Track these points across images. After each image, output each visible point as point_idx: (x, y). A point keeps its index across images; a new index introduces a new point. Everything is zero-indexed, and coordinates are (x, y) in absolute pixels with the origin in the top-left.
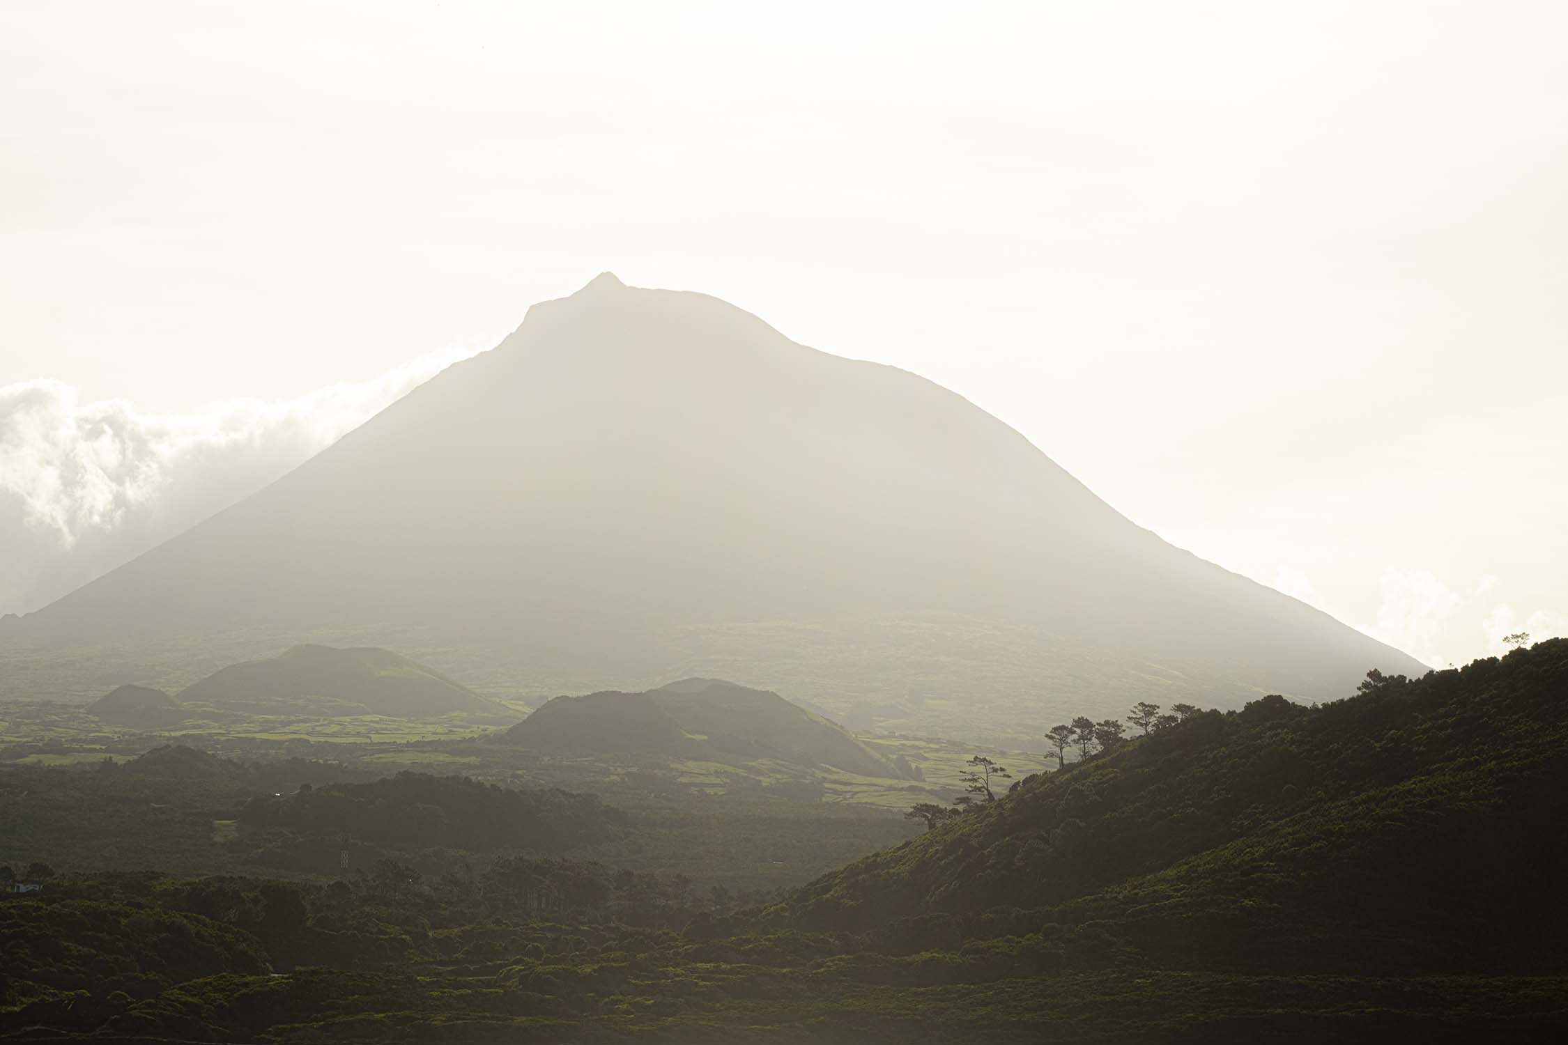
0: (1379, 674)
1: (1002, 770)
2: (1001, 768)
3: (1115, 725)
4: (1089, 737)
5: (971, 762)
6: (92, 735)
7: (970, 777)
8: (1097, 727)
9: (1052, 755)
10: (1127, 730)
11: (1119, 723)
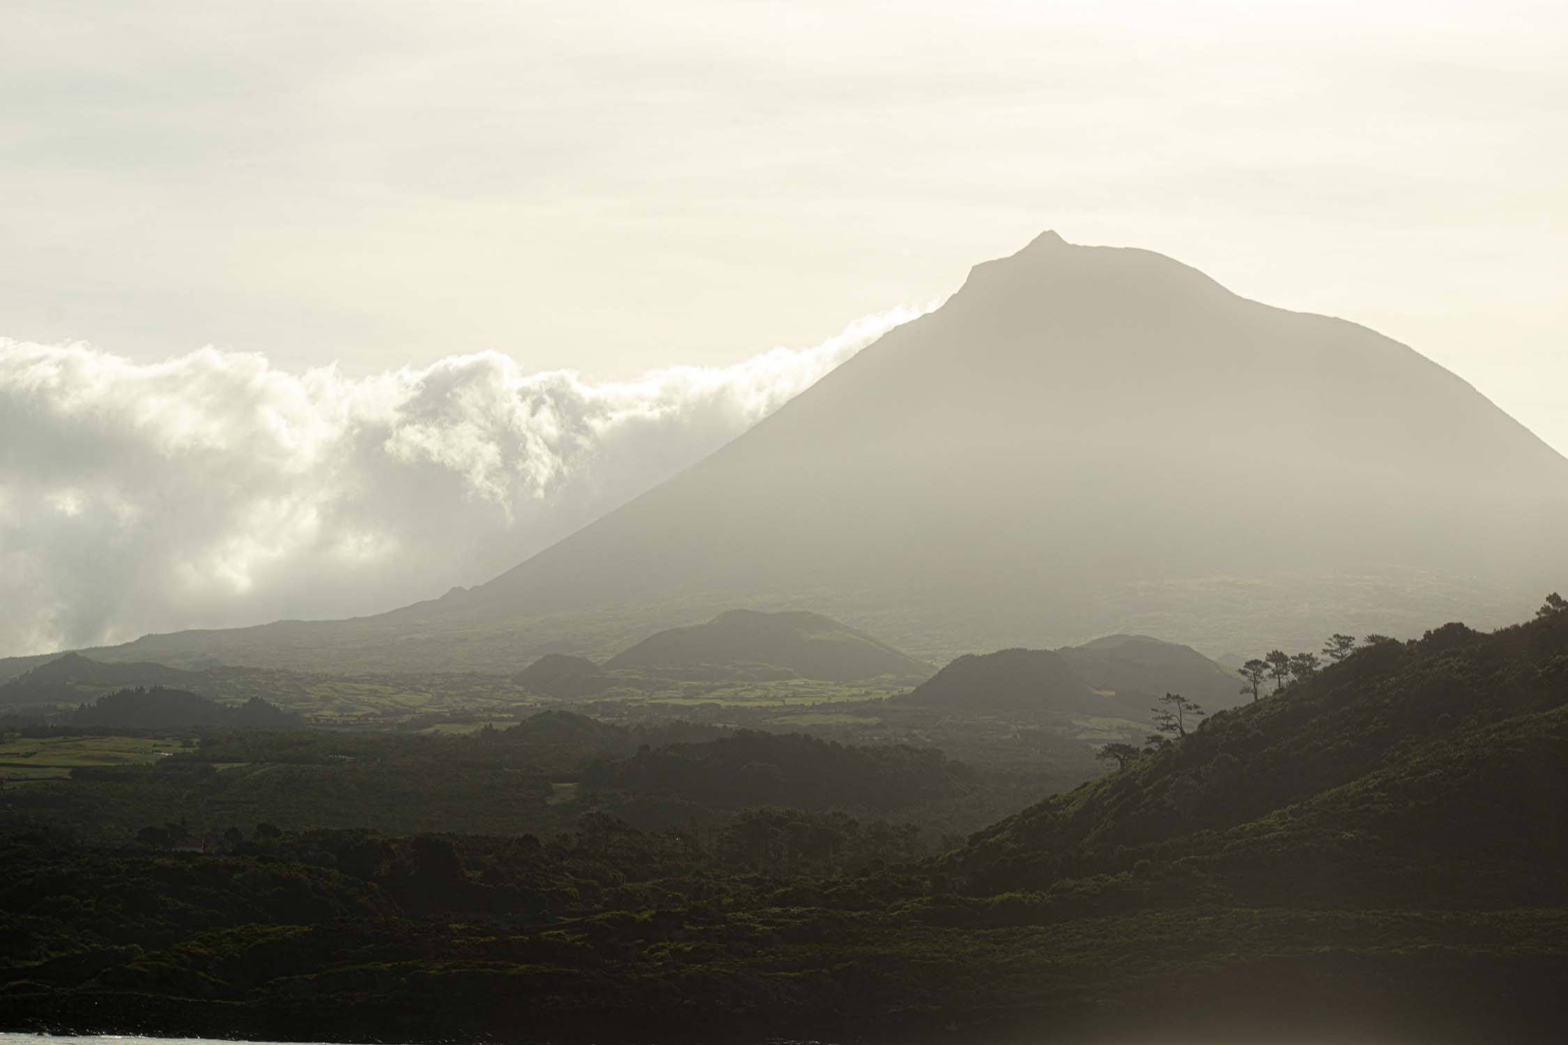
0: (1559, 598)
1: (1196, 707)
2: (1195, 705)
3: (1310, 657)
4: (1284, 671)
5: (1163, 699)
6: (514, 704)
7: (1164, 715)
8: (1291, 660)
9: (1247, 690)
10: (1322, 663)
11: (1314, 656)
